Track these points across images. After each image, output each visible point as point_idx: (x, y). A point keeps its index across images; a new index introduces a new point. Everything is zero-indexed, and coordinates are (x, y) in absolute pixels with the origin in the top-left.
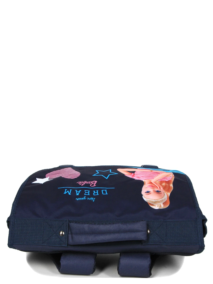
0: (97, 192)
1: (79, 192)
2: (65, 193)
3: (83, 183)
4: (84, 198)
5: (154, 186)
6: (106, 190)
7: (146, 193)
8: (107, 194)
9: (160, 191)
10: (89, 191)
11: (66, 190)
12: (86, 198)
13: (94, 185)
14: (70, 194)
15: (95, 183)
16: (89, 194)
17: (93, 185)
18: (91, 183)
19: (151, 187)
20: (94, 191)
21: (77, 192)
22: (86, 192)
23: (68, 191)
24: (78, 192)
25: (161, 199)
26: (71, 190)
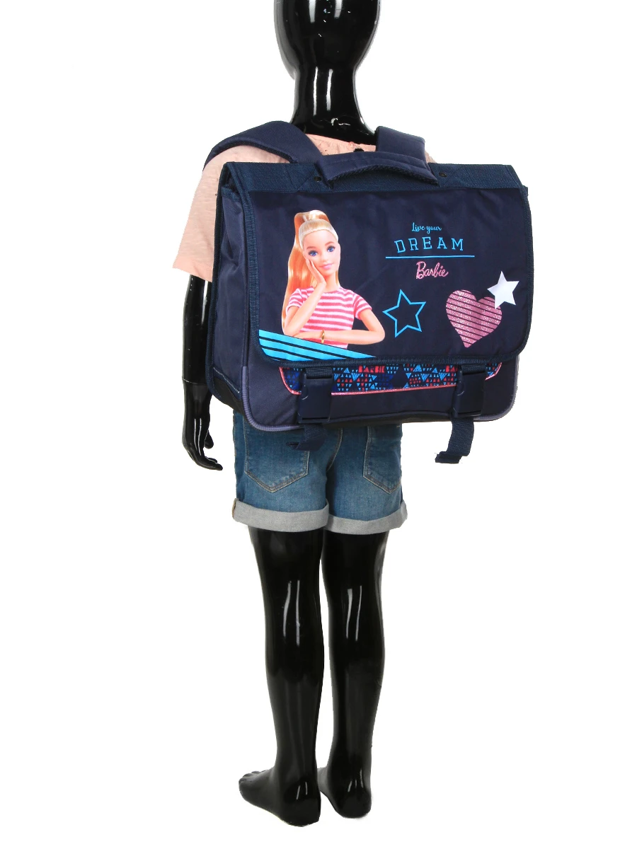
0: (411, 245)
1: (440, 245)
2: (461, 240)
3: (438, 271)
4: (429, 229)
5: (320, 269)
6: (399, 252)
7: (334, 248)
8: (396, 242)
9: (310, 253)
10: (425, 248)
11: (461, 249)
12: (426, 230)
13: (419, 264)
14: (453, 240)
15: (420, 273)
16: (424, 238)
17: (422, 265)
18: (424, 270)
19: (325, 263)
20: (417, 249)
21: (444, 244)
22: (429, 243)
23: (458, 245)
24: (441, 243)
25: (308, 232)
26: (454, 248)
